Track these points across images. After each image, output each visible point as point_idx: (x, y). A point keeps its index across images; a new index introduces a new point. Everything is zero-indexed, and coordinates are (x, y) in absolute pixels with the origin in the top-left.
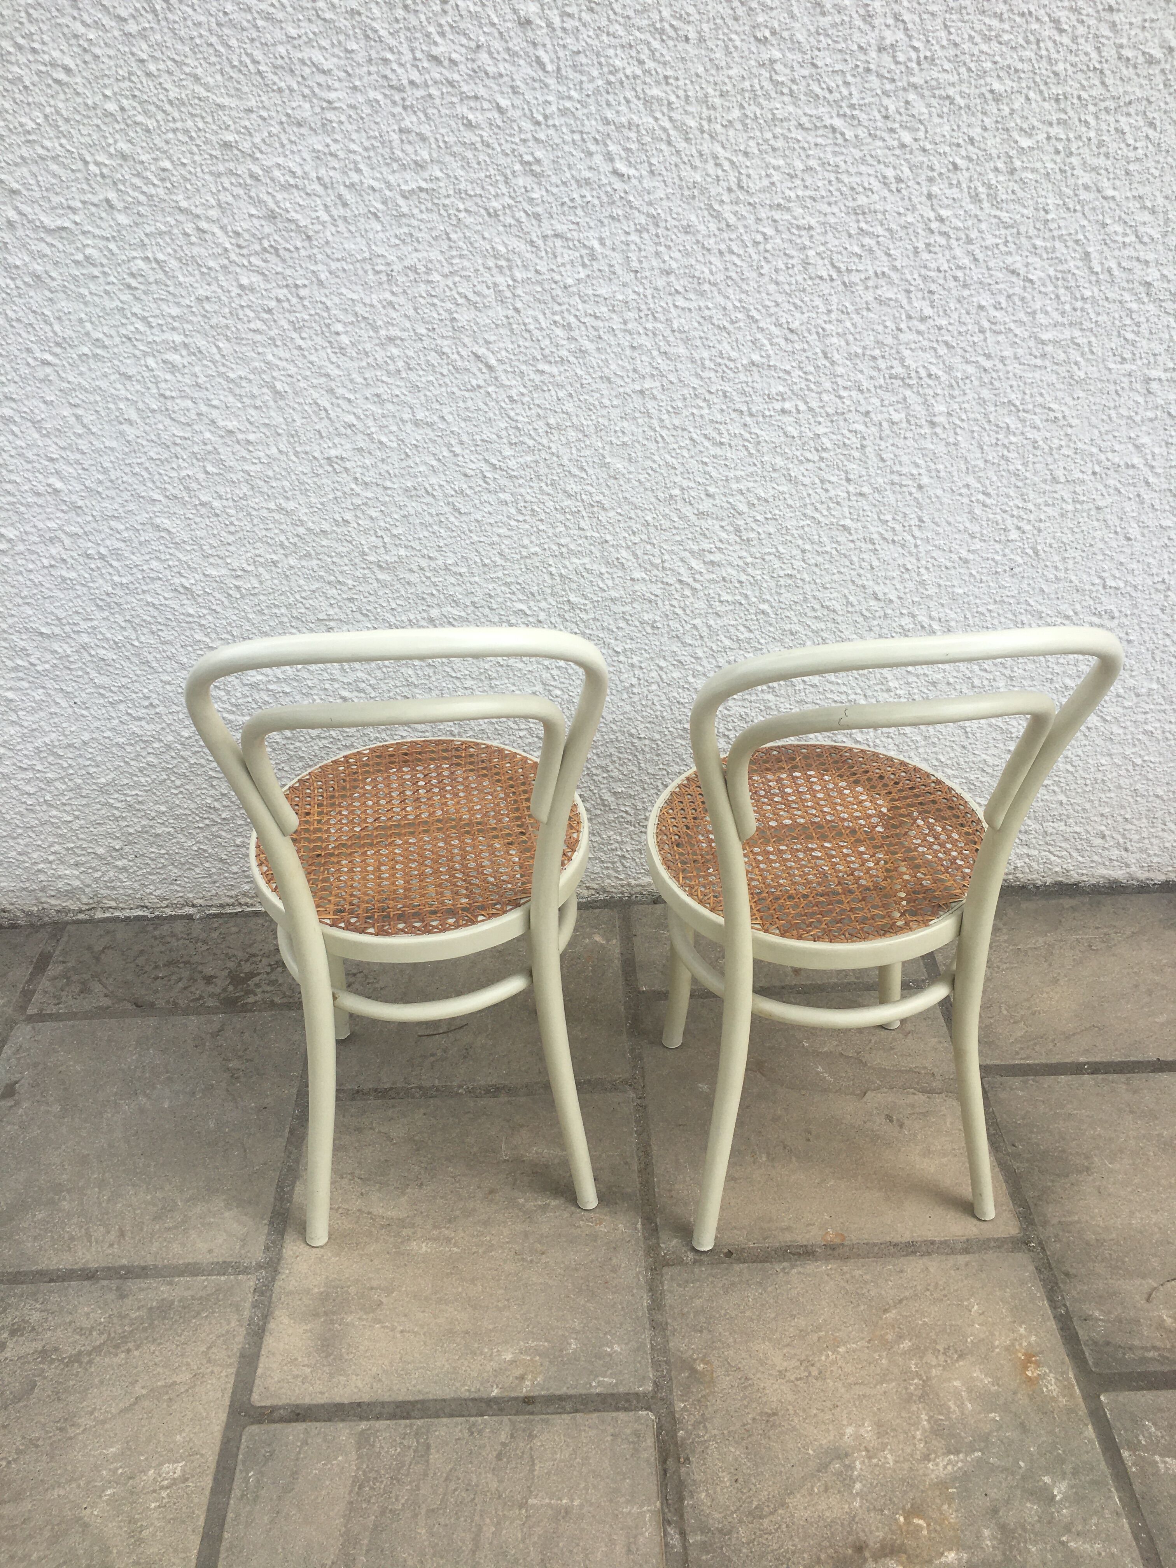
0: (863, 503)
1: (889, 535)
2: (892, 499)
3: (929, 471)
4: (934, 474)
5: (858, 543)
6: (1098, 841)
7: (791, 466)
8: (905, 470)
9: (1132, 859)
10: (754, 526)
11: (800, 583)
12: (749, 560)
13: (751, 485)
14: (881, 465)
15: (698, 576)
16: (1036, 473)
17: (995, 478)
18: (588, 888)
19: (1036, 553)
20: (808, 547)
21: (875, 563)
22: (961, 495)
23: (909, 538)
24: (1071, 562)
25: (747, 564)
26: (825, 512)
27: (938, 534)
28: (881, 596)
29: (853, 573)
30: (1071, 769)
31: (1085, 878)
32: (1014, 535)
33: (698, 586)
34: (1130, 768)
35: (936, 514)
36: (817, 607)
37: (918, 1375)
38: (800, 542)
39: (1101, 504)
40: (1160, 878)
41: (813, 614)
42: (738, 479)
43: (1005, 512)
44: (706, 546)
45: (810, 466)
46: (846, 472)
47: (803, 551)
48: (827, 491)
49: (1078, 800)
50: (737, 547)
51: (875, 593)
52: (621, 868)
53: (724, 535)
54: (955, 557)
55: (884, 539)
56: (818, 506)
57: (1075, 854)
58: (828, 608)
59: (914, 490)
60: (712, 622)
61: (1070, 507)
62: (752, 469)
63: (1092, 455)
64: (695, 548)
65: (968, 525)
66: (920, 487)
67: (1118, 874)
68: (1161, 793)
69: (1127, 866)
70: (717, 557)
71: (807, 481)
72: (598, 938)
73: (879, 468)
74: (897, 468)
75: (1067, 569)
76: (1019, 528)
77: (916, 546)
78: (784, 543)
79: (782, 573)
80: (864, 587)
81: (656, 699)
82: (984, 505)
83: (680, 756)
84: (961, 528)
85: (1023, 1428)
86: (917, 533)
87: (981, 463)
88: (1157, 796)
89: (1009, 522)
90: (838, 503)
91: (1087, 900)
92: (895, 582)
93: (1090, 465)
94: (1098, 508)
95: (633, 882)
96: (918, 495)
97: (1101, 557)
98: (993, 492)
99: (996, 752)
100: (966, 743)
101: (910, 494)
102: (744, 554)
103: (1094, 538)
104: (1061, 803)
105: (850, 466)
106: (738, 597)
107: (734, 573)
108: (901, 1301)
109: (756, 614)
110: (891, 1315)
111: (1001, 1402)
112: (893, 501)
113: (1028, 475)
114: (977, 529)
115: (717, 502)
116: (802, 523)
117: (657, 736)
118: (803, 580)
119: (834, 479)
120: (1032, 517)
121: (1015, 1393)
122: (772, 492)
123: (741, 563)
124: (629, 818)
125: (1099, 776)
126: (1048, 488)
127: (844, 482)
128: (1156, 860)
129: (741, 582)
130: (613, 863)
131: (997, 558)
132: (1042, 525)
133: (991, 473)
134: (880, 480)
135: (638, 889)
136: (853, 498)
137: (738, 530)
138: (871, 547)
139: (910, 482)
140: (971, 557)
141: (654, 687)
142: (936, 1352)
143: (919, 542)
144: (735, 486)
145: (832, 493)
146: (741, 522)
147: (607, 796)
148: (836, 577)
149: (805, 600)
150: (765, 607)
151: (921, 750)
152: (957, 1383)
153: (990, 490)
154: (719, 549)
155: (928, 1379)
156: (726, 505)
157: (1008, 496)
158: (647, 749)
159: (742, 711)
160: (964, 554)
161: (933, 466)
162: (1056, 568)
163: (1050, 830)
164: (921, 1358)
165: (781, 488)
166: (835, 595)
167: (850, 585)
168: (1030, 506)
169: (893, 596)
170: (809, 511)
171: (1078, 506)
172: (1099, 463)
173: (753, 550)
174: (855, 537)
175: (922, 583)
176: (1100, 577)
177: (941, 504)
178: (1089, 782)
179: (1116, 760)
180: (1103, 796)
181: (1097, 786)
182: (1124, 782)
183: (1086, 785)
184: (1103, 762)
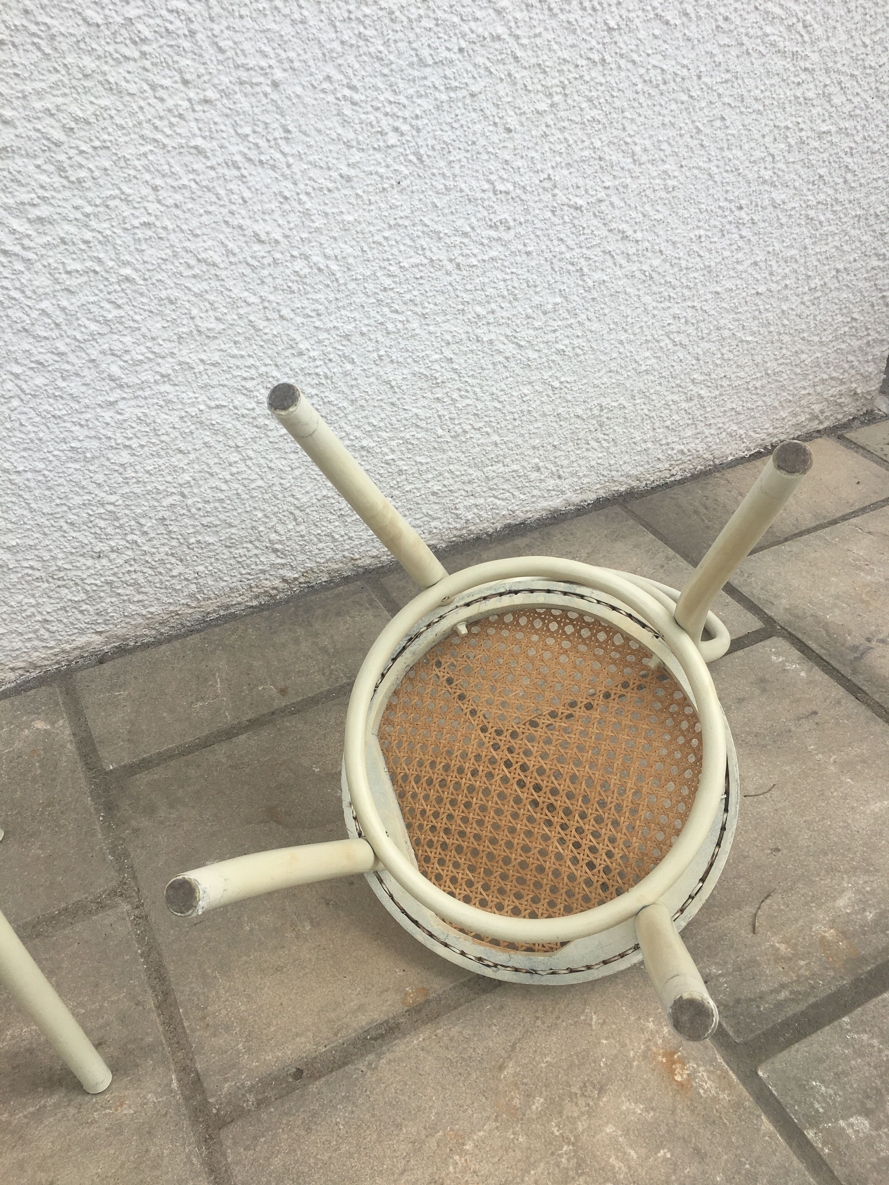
0: (212, 114)
1: (253, 154)
2: (245, 104)
3: (280, 62)
4: (286, 66)
5: (221, 170)
6: (534, 475)
7: (106, 68)
8: (251, 63)
9: (565, 485)
10: (79, 159)
11: (163, 234)
12: (89, 209)
13: (60, 100)
14: (221, 57)
15: (26, 242)
16: (400, 54)
17: (357, 66)
18: (13, 669)
19: (420, 159)
20: (159, 182)
21: (247, 194)
22: (324, 91)
23: (278, 156)
24: (457, 166)
25: (87, 215)
26: (168, 132)
27: (310, 147)
28: (263, 237)
29: (224, 211)
30: (499, 406)
31: (529, 515)
32: (392, 139)
33: (30, 255)
34: (550, 393)
35: (302, 121)
36: (193, 262)
37: (565, 1139)
38: (147, 177)
39: (475, 88)
40: (591, 497)
41: (190, 273)
42: (39, 94)
43: (377, 109)
44: (25, 197)
45: (131, 66)
46: (180, 72)
47: (155, 189)
48: (162, 100)
49: (511, 437)
50: (67, 194)
51: (256, 235)
52: (47, 635)
53: (44, 178)
54: (335, 175)
55: (249, 160)
56: (158, 123)
57: (517, 493)
58: (205, 261)
59: (269, 90)
60: (64, 303)
61: (444, 97)
62: (54, 77)
64: (11, 201)
65: (340, 131)
66: (275, 85)
67: (557, 503)
68: (580, 412)
69: (563, 492)
70: (44, 211)
71: (132, 88)
72: (40, 725)
73: (220, 62)
74: (241, 60)
75: (455, 176)
76: (396, 129)
77: (289, 166)
78: (128, 180)
79: (136, 223)
80: (241, 227)
81: (23, 418)
82: (354, 103)
83: (77, 484)
84: (334, 136)
85: (699, 1154)
86: (287, 149)
87: (336, 45)
88: (578, 417)
89: (385, 123)
90: (180, 116)
91: (536, 535)
92: (276, 216)
94: (473, 95)
95: (67, 647)
96: (275, 96)
97: (485, 157)
98: (359, 85)
99: (425, 402)
100: (394, 400)
101: (266, 95)
102: (79, 202)
103: (474, 133)
104: (496, 444)
105: (184, 62)
106: (89, 264)
107: (73, 229)
108: (513, 1047)
109: (119, 282)
110: (510, 1070)
111: (663, 1130)
112: (247, 108)
113: (392, 57)
114: (352, 136)
115: (20, 130)
116: (143, 149)
117: (40, 466)
118: (165, 228)
119: (167, 82)
120: (407, 114)
121: (673, 1112)
122: (91, 109)
123: (79, 216)
124: (37, 574)
125: (525, 407)
126: (416, 73)
127: (180, 86)
128: (585, 480)
129: (86, 242)
130: (36, 631)
131: (382, 170)
132: (420, 123)
133: (351, 59)
134: (225, 80)
135: (77, 652)
136: (198, 108)
137: (61, 169)
138: (236, 173)
139: (262, 79)
140: (352, 172)
141: (15, 403)
142: (572, 1096)
143: (291, 160)
144: (38, 105)
145: (170, 103)
146: (62, 157)
148: (205, 219)
149: (175, 255)
150: (127, 271)
151: (351, 417)
152: (609, 1129)
153: (355, 82)
154: (44, 199)
155: (576, 1137)
156: (34, 135)
157: (376, 88)
158: (32, 484)
159: (138, 412)
160: (345, 170)
161: (284, 55)
162: (444, 175)
163: (491, 474)
164: (560, 1113)
165: (103, 102)
166: (210, 243)
167: (224, 227)
168: (403, 100)
169: (277, 235)
170: (148, 131)
171: (452, 94)
173: (90, 194)
174: (213, 162)
175: (307, 213)
176: (489, 181)
177: (305, 106)
178: (516, 416)
179: (537, 388)
180: (531, 427)
181: (524, 418)
182: (547, 408)
183: (515, 419)
184: (526, 391)
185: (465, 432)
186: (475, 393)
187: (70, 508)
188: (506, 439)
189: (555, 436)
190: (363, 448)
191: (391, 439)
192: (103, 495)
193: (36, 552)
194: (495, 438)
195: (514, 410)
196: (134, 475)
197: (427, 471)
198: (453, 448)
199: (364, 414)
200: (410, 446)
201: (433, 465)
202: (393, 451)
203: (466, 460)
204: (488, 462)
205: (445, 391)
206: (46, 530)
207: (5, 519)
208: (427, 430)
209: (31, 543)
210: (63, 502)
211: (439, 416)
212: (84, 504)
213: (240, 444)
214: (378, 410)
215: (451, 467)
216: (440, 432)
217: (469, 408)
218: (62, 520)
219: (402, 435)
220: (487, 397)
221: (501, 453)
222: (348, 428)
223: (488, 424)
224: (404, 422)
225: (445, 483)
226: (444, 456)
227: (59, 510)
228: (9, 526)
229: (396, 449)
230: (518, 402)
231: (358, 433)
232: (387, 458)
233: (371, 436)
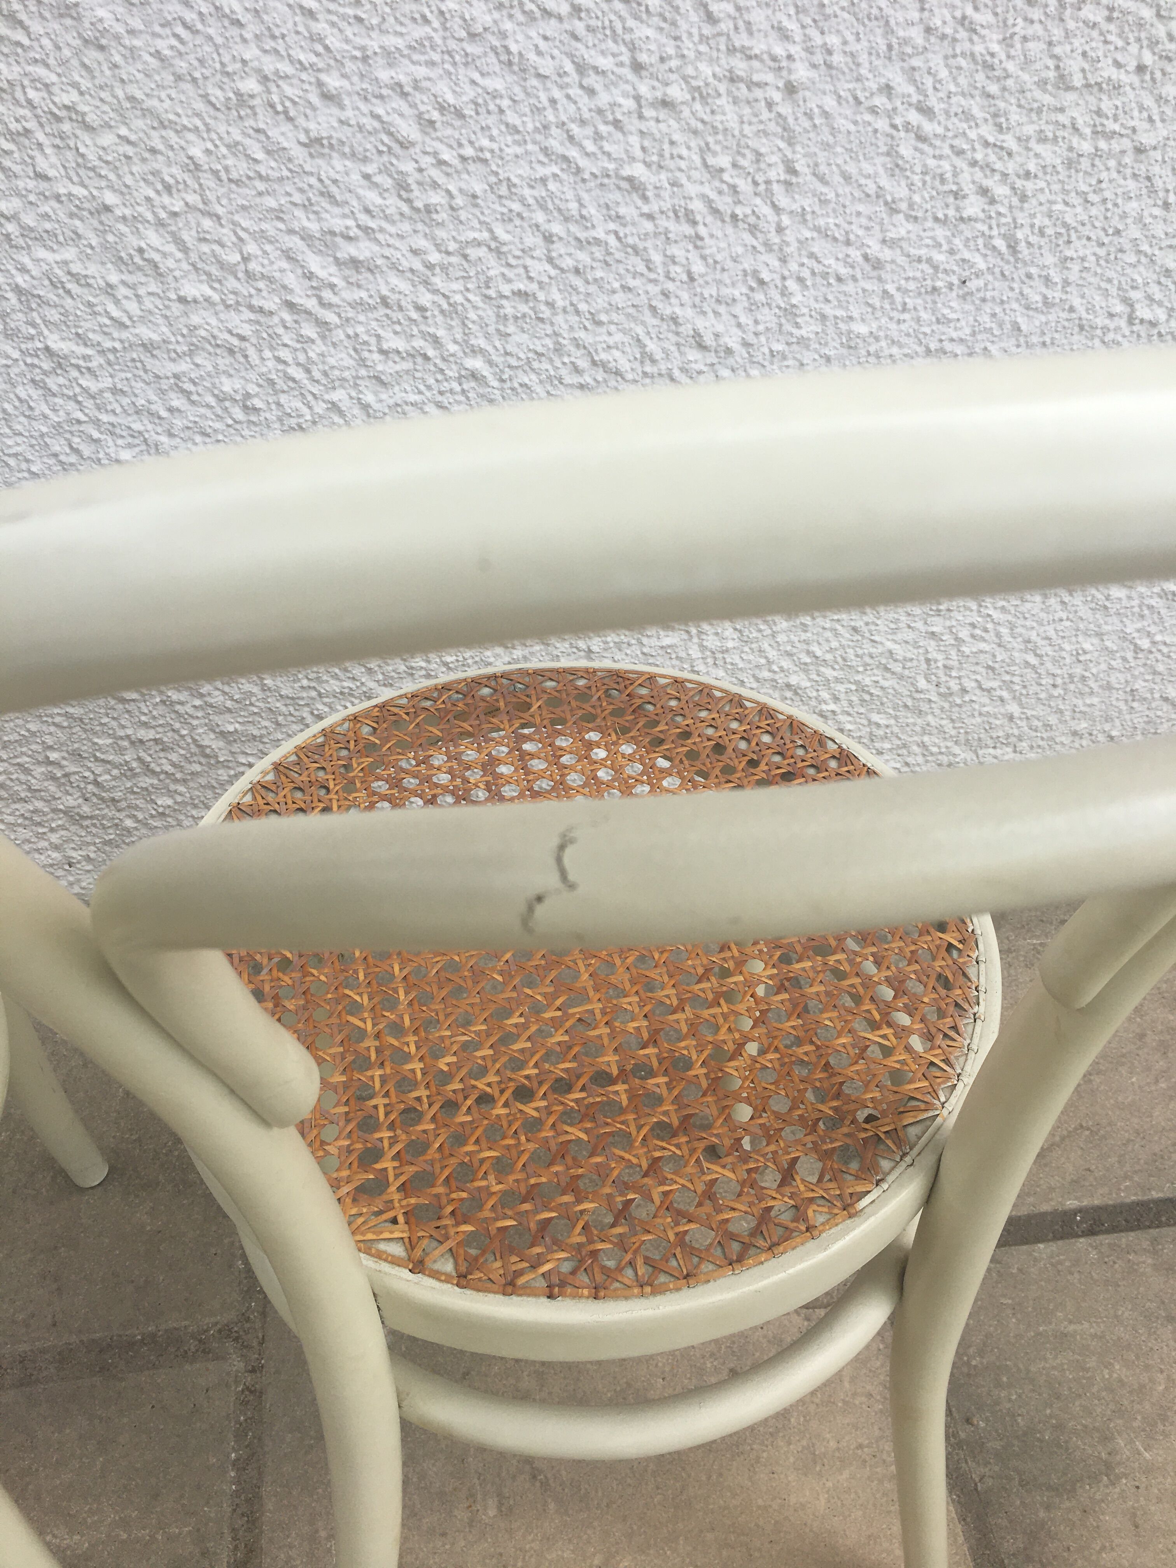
0: (672, 126)
1: (724, 203)
2: (729, 116)
3: (809, 51)
4: (819, 58)
5: (663, 222)
7: (508, 26)
8: (759, 46)
10: (435, 173)
11: (546, 313)
12: (434, 257)
13: (422, 71)
14: (707, 30)
15: (327, 295)
16: (1027, 63)
17: (944, 74)
19: (1013, 248)
20: (557, 228)
21: (698, 267)
22: (873, 110)
23: (765, 210)
24: (1076, 267)
25: (430, 267)
26: (590, 147)
27: (824, 202)
28: (709, 340)
29: (653, 289)
30: (1033, 660)
32: (973, 206)
33: (331, 317)
34: (1130, 655)
35: (822, 157)
36: (583, 364)
38: (540, 217)
39: (1147, 139)
41: (576, 379)
42: (390, 57)
43: (960, 153)
44: (337, 224)
45: (551, 27)
46: (633, 48)
47: (549, 238)
48: (591, 92)
49: (1040, 711)
50: (406, 227)
51: (697, 335)
53: (372, 197)
54: (855, 254)
55: (716, 212)
56: (575, 129)
58: (604, 365)
59: (777, 96)
60: (369, 398)
61: (1086, 147)
62: (419, 32)
63: (1140, 24)
64: (313, 227)
65: (884, 182)
66: (791, 89)
70: (363, 250)
71: (546, 66)
73: (704, 39)
74: (741, 40)
75: (1066, 283)
76: (984, 191)
77: (780, 230)
78: (507, 219)
79: (506, 289)
80: (674, 319)
82: (921, 138)
84: (871, 189)
86: (783, 201)
87: (916, 34)
89: (966, 176)
90: (617, 124)
92: (738, 309)
93: (1134, 48)
94: (1140, 150)
96: (785, 109)
97: (1132, 258)
98: (938, 107)
99: (910, 636)
101: (770, 105)
102: (421, 243)
103: (1124, 216)
104: (1011, 718)
105: (643, 31)
106: (418, 343)
107: (404, 286)
109: (460, 379)
112: (733, 123)
113: (1011, 66)
114: (902, 192)
115: (349, 113)
116: (542, 171)
118: (551, 305)
119: (605, 63)
120: (1011, 167)
122: (470, 93)
123: (417, 265)
125: (1078, 670)
126: (1047, 99)
127: (627, 72)
129: (421, 309)
131: (939, 257)
132: (1030, 186)
133: (936, 61)
134: (706, 70)
136: (649, 113)
137: (402, 186)
138: (688, 230)
139: (769, 77)
140: (886, 254)
143: (786, 220)
144: (384, 75)
145: (603, 99)
146: (408, 167)
147: (209, 740)
148: (619, 299)
149: (559, 349)
150: (476, 364)
151: (781, 638)
153: (932, 101)
154: (366, 230)
156: (370, 124)
157: (967, 116)
160: (875, 248)
161: (818, 40)
162: (1047, 280)
165: (491, 83)
166: (618, 337)
167: (647, 317)
168: (1010, 142)
169: (733, 342)
170: (555, 144)
171: (1102, 144)
172: (1153, 43)
173: (441, 233)
174: (654, 207)
175: (791, 312)
176: (1126, 301)
177: (833, 131)
178: (1059, 681)
179: (1108, 644)
180: (1079, 702)
181: (1072, 687)
182: (1116, 679)
183: (1054, 686)
184: (1087, 646)
185: (964, 691)
186: (998, 635)
187: (320, 695)
188: (1029, 713)
189: (1117, 722)
190: (788, 686)
191: (837, 680)
192: (372, 685)
193: (261, 746)
194: (1014, 708)
195: (1059, 672)
196: (423, 664)
197: (885, 737)
198: (937, 712)
199: (804, 636)
200: (867, 697)
201: (896, 730)
202: (836, 699)
203: (953, 732)
204: (990, 742)
205: (948, 623)
206: (280, 718)
207: (225, 693)
208: (901, 677)
209: (256, 732)
210: (312, 684)
211: (928, 661)
212: (342, 693)
213: (595, 648)
214: (828, 634)
215: (926, 739)
216: (922, 683)
217: (982, 656)
218: (306, 709)
219: (859, 677)
220: (1017, 644)
221: (1016, 732)
222: (772, 654)
223: (1008, 685)
224: (867, 660)
225: (910, 760)
226: (919, 721)
227: (305, 695)
228: (229, 704)
229: (842, 696)
230: (1068, 661)
231: (786, 663)
232: (824, 707)
233: (806, 671)
